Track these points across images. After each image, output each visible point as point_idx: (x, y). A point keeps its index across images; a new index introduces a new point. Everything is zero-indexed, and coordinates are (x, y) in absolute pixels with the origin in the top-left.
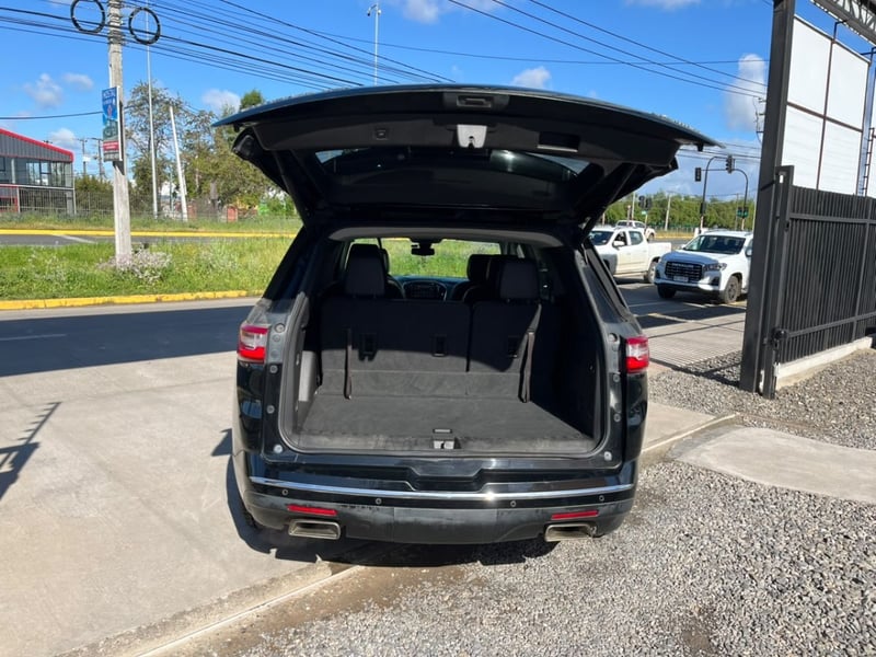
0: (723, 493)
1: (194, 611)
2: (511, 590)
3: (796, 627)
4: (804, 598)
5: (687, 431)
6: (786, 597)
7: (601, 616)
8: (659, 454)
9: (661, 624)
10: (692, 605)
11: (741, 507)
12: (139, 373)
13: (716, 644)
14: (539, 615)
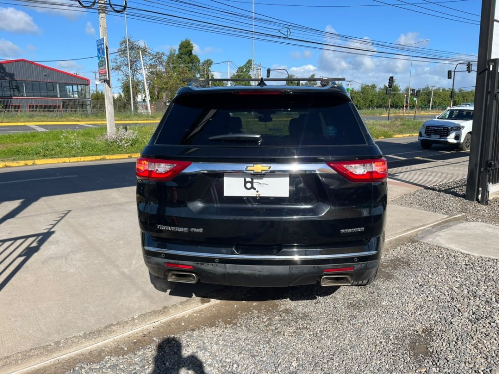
0: (447, 260)
1: (117, 324)
2: (305, 316)
3: (485, 342)
4: (492, 324)
5: (428, 224)
6: (480, 323)
7: (359, 332)
8: (410, 238)
9: (397, 338)
10: (419, 327)
11: (458, 269)
12: (113, 195)
13: (431, 351)
14: (320, 331)
